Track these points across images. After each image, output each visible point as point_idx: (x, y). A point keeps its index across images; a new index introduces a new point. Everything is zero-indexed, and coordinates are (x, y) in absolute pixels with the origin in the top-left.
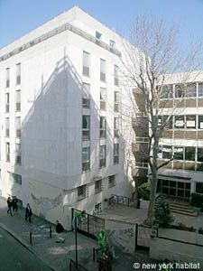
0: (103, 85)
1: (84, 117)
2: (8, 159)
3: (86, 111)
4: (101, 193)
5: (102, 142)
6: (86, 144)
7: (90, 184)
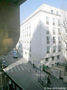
0: (54, 26)
1: (47, 37)
2: (28, 50)
3: (48, 35)
4: (54, 61)
5: (54, 45)
6: (48, 45)
7: (50, 58)
